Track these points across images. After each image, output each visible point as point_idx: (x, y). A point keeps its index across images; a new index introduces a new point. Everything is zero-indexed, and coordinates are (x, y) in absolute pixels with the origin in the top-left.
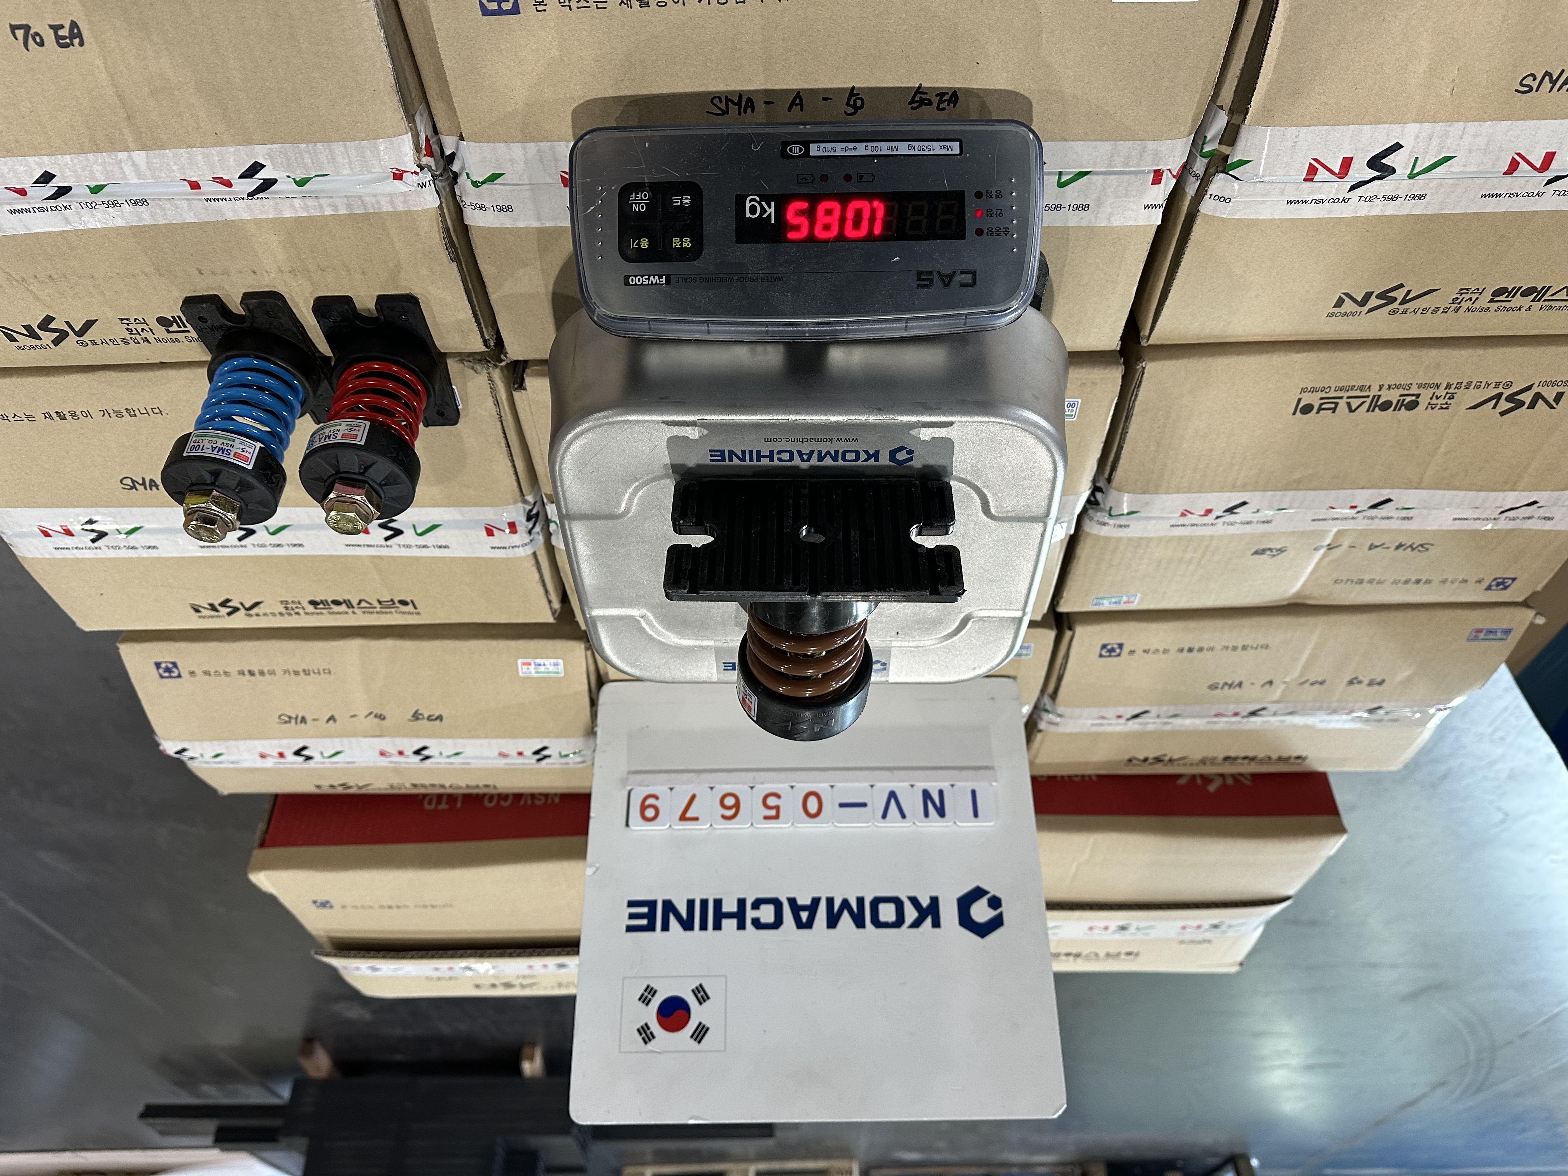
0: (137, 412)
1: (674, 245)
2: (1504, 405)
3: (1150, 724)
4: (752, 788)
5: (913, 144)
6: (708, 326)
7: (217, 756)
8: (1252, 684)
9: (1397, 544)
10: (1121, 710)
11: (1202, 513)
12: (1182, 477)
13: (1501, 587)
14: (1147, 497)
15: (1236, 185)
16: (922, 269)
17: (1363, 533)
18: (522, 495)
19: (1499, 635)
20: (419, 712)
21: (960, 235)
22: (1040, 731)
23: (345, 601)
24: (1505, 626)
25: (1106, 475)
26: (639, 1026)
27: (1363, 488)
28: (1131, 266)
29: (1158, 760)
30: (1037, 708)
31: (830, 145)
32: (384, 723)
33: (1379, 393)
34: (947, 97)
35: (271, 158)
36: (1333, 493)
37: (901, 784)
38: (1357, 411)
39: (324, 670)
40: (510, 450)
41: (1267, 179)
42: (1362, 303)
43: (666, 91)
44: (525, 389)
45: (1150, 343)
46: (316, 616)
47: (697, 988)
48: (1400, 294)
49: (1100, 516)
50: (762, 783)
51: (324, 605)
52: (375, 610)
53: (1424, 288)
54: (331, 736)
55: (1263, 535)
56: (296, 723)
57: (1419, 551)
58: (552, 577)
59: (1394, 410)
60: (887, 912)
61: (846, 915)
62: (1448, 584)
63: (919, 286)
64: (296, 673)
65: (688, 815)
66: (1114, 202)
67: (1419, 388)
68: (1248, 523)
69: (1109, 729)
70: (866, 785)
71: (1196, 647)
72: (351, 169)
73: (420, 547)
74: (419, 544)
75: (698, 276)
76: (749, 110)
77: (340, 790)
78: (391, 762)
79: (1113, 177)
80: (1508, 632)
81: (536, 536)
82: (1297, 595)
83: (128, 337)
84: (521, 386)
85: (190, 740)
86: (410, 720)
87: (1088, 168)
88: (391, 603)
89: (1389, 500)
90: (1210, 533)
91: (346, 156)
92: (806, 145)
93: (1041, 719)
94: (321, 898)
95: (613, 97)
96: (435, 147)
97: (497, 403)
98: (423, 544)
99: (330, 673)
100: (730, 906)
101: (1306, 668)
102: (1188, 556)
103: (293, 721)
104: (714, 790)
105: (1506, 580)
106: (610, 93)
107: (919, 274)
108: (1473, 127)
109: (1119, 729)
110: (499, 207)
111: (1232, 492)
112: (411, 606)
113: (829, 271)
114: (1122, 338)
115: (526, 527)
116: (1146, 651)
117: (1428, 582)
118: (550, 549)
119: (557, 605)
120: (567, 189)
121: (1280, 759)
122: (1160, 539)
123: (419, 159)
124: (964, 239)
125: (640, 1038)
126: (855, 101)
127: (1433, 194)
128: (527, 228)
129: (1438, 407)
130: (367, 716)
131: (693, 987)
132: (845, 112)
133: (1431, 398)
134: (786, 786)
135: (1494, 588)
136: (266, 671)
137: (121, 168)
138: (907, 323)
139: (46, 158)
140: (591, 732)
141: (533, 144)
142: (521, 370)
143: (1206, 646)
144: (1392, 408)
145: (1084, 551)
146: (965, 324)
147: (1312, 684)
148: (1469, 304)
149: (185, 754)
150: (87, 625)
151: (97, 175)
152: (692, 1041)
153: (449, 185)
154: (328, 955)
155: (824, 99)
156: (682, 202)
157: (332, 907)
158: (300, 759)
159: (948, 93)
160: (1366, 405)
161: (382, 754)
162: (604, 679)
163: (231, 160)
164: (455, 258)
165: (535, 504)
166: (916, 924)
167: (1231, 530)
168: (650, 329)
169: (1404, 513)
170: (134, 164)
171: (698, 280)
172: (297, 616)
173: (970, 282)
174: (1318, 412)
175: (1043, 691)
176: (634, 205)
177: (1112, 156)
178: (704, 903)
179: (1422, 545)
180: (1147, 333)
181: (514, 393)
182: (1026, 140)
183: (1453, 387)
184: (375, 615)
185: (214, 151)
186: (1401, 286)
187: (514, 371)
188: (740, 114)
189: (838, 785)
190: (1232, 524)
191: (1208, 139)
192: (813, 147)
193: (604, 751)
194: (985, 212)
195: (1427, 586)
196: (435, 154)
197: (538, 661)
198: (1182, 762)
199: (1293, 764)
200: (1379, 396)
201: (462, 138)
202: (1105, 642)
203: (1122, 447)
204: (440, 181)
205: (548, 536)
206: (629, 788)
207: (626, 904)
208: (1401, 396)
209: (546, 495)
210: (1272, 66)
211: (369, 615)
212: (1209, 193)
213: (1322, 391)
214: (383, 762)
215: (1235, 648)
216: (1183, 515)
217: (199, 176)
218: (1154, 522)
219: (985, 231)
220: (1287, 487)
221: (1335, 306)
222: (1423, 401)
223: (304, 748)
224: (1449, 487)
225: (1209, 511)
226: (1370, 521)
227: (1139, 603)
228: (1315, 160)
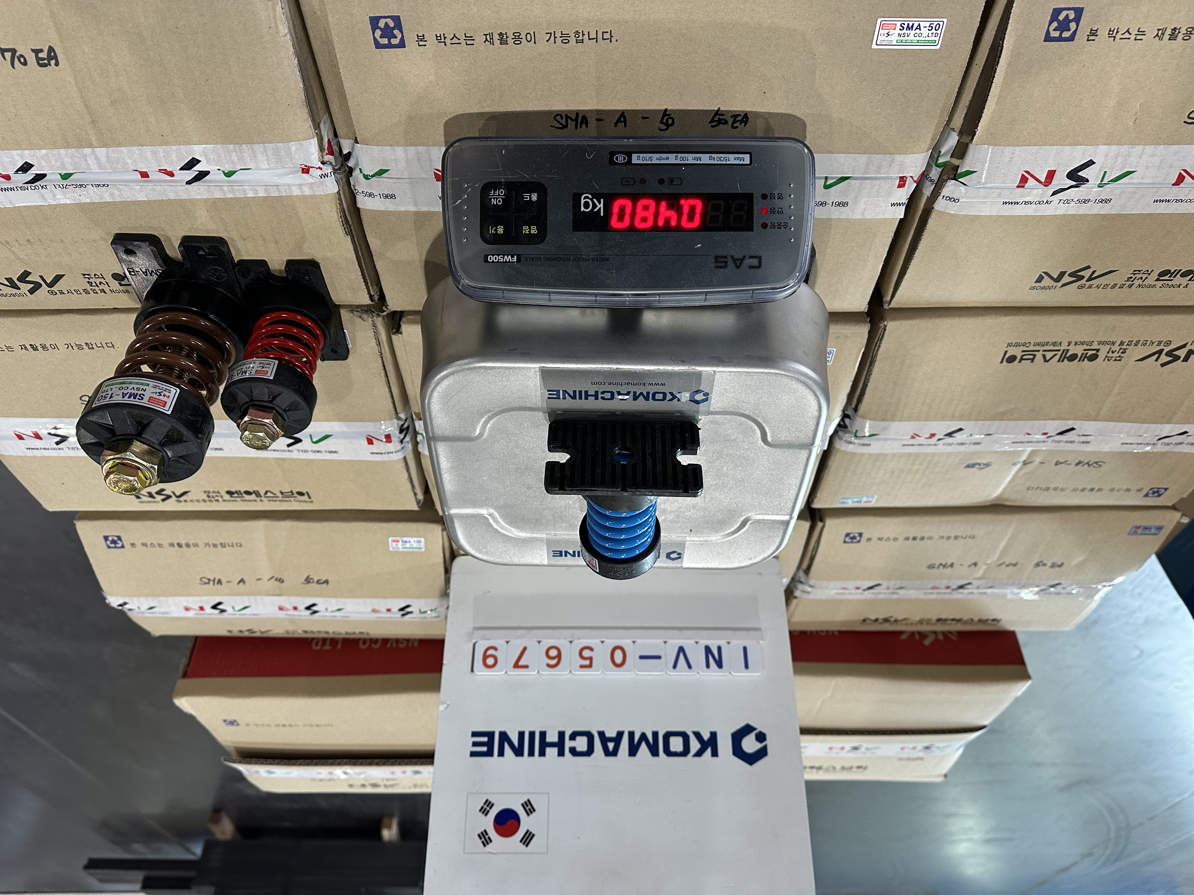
0: (94, 346)
1: (524, 231)
2: (1164, 359)
3: (881, 594)
4: (571, 642)
5: (713, 155)
6: (549, 295)
7: (151, 608)
8: (961, 565)
9: (1077, 461)
10: (859, 583)
11: (928, 436)
12: (913, 409)
13: (1156, 494)
14: (885, 423)
15: (963, 188)
16: (719, 254)
17: (1050, 452)
18: (397, 413)
19: (1153, 531)
20: (310, 577)
21: (749, 228)
22: (795, 597)
23: (254, 492)
24: (1158, 524)
25: (853, 405)
26: (479, 832)
27: (1053, 419)
28: (878, 249)
29: (886, 620)
30: (794, 581)
31: (648, 156)
32: (283, 585)
33: (1068, 348)
34: (739, 118)
35: (206, 156)
36: (1029, 423)
37: (688, 641)
38: (1051, 361)
39: (237, 544)
40: (388, 379)
41: (989, 185)
42: (1057, 280)
43: (518, 109)
44: (401, 333)
45: (891, 306)
46: (231, 503)
47: (525, 803)
48: (1087, 274)
49: (847, 437)
50: (579, 639)
51: (238, 494)
52: (277, 499)
53: (1106, 269)
54: (241, 594)
55: (974, 453)
56: (214, 584)
57: (1094, 467)
58: (418, 475)
59: (1079, 361)
60: (676, 744)
61: (644, 746)
62: (1115, 492)
63: (716, 267)
64: (215, 546)
65: (521, 663)
66: (867, 201)
67: (1099, 344)
68: (962, 444)
69: (849, 597)
70: (661, 641)
71: (919, 537)
72: (269, 164)
73: (315, 452)
74: (314, 449)
75: (542, 257)
76: (584, 125)
77: (247, 634)
78: (287, 615)
79: (867, 181)
80: (1160, 528)
81: (407, 445)
82: (997, 498)
83: (89, 288)
84: (398, 331)
85: (129, 596)
86: (303, 583)
87: (848, 174)
88: (291, 494)
89: (1073, 429)
90: (933, 451)
91: (265, 155)
92: (629, 155)
93: (797, 588)
94: (230, 718)
95: (477, 113)
96: (335, 148)
97: (379, 344)
98: (318, 449)
99: (241, 546)
100: (552, 737)
101: (1003, 553)
102: (915, 468)
103: (211, 583)
104: (541, 643)
105: (1160, 490)
106: (475, 110)
107: (717, 257)
108: (1149, 149)
109: (856, 597)
110: (384, 195)
111: (951, 420)
112: (306, 496)
113: (646, 254)
114: (869, 303)
115: (399, 438)
116: (880, 539)
117: (1100, 490)
118: (417, 455)
119: (420, 496)
120: (440, 183)
121: (980, 621)
122: (894, 455)
123: (323, 157)
124: (752, 231)
125: (480, 842)
126: (667, 120)
127: (1116, 199)
128: (406, 211)
129: (1113, 359)
130: (269, 580)
131: (523, 802)
132: (659, 128)
133: (1108, 353)
134: (598, 641)
135: (1150, 495)
136: (191, 543)
137: (86, 161)
138: (706, 295)
139: (26, 152)
140: (445, 594)
141: (413, 147)
142: (398, 318)
143: (926, 536)
144: (1077, 360)
145: (834, 463)
146: (752, 297)
147: (1007, 566)
148: (1140, 282)
149: (127, 606)
150: (51, 507)
151: (67, 165)
152: (521, 844)
153: (345, 176)
154: (234, 762)
155: (643, 118)
156: (530, 198)
157: (238, 725)
158: (217, 611)
159: (740, 115)
160: (1057, 357)
161: (281, 609)
162: (456, 553)
163: (174, 156)
164: (349, 232)
165: (406, 420)
166: (699, 754)
167: (950, 449)
168: (504, 297)
169: (1084, 439)
170: (96, 158)
171: (542, 259)
172: (217, 503)
173: (757, 264)
174: (1020, 362)
175: (799, 568)
176: (493, 199)
177: (868, 165)
178: (532, 734)
179: (1096, 463)
180: (888, 299)
181: (392, 336)
182: (802, 153)
183: (1125, 344)
184: (278, 503)
185: (160, 149)
186: (1088, 267)
187: (393, 319)
188: (576, 128)
189: (639, 641)
190: (950, 444)
191: (942, 153)
192: (634, 157)
193: (455, 611)
194: (769, 210)
195: (1099, 493)
196: (335, 153)
197: (405, 539)
198: (904, 622)
199: (990, 625)
200: (1068, 350)
201: (356, 141)
202: (848, 531)
203: (867, 385)
204: (339, 174)
205: (416, 444)
206: (474, 641)
207: (470, 734)
208: (1085, 350)
209: (415, 413)
210: (996, 99)
211: (274, 503)
212: (942, 195)
213: (1023, 346)
214: (282, 614)
215: (949, 538)
216: (913, 437)
217: (148, 167)
218: (890, 442)
219: (769, 225)
220: (994, 418)
221: (1036, 282)
222: (1102, 354)
223: (220, 603)
224: (1119, 420)
225: (933, 435)
226: (1056, 444)
227: (876, 503)
228: (1026, 172)
